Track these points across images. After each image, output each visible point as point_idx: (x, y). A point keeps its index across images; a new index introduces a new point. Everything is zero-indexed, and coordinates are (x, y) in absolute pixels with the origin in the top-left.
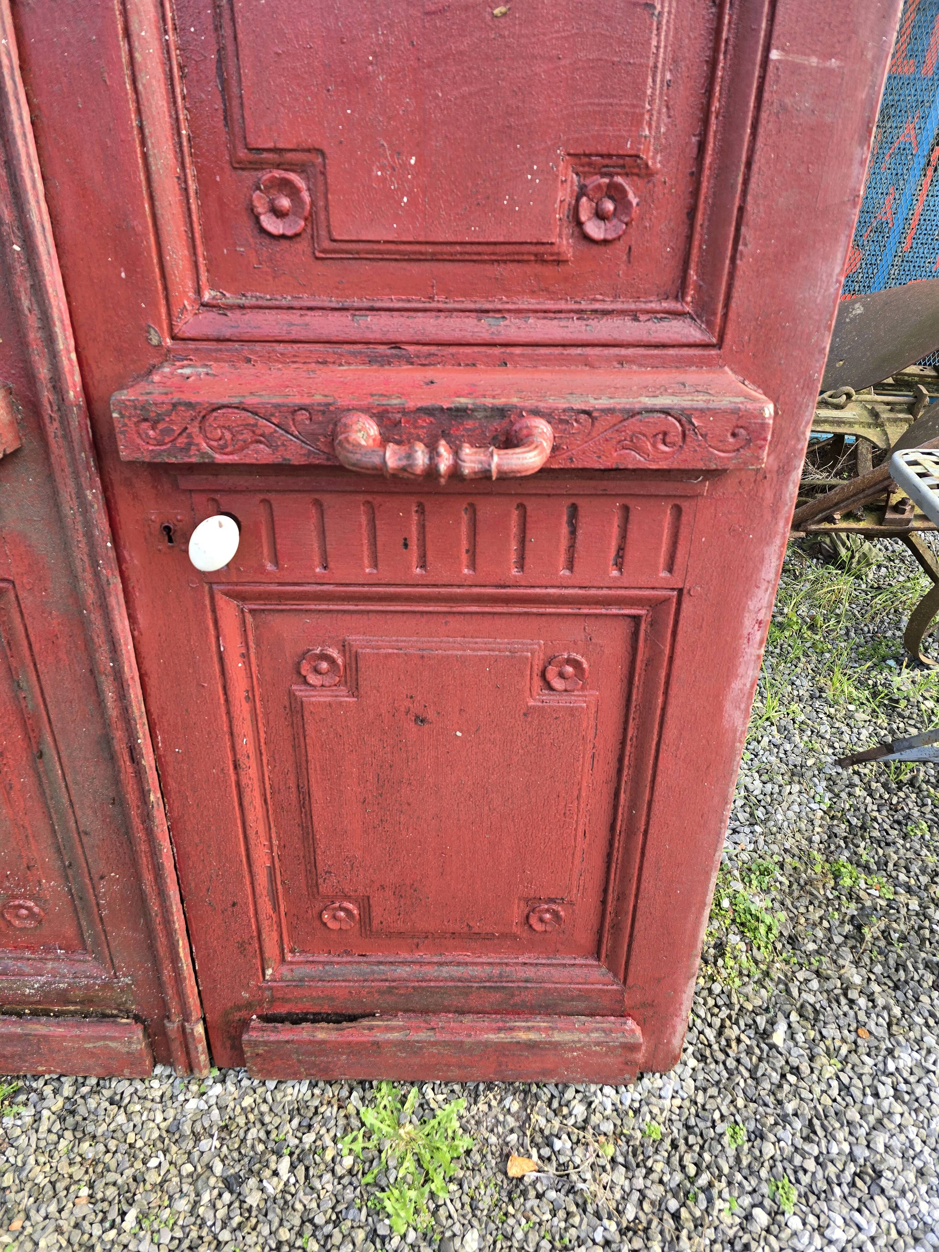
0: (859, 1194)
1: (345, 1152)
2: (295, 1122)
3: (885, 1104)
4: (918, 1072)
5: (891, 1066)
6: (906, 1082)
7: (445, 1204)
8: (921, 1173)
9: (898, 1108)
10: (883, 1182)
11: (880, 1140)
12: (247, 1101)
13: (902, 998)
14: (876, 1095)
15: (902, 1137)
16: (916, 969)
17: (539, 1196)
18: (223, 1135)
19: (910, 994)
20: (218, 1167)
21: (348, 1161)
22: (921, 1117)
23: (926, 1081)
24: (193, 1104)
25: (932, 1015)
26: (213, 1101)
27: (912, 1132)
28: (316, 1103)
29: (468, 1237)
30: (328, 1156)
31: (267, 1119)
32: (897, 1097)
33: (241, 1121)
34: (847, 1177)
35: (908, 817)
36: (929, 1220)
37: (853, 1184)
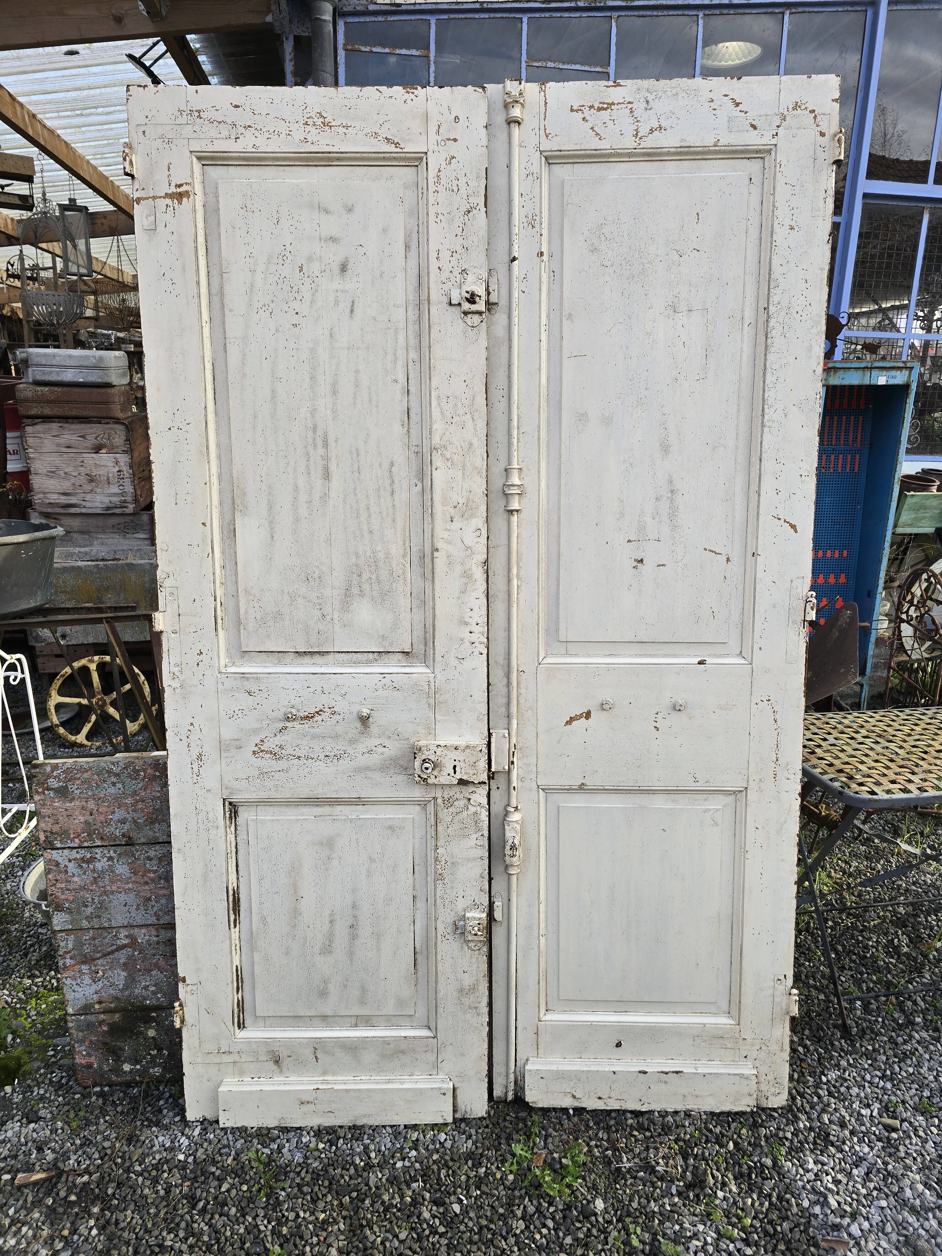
0: (819, 1148)
1: (508, 1172)
2: (470, 1163)
3: (825, 1099)
4: (840, 1081)
5: (824, 1079)
6: (834, 1087)
7: (578, 1189)
8: (852, 1133)
9: (833, 1100)
10: (831, 1137)
11: (826, 1118)
12: (435, 1157)
13: (824, 1046)
14: (819, 1097)
15: (838, 1115)
16: (829, 1029)
17: (635, 1178)
18: (425, 1178)
19: (828, 1042)
20: (427, 1195)
21: (511, 1177)
22: (847, 1103)
23: (846, 1084)
24: (399, 1164)
25: (843, 1050)
26: (413, 1159)
27: (843, 1112)
28: (480, 1151)
29: (597, 1202)
30: (498, 1176)
31: (451, 1164)
32: (830, 1094)
33: (435, 1167)
34: (811, 1139)
35: (809, 949)
36: (862, 1154)
37: (815, 1143)
